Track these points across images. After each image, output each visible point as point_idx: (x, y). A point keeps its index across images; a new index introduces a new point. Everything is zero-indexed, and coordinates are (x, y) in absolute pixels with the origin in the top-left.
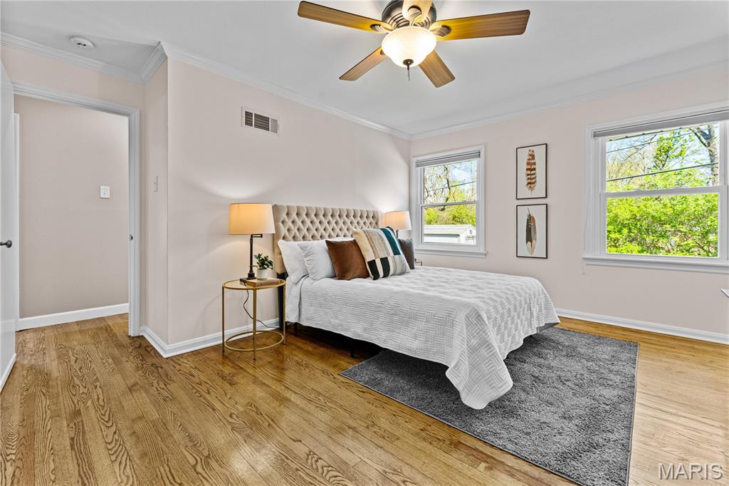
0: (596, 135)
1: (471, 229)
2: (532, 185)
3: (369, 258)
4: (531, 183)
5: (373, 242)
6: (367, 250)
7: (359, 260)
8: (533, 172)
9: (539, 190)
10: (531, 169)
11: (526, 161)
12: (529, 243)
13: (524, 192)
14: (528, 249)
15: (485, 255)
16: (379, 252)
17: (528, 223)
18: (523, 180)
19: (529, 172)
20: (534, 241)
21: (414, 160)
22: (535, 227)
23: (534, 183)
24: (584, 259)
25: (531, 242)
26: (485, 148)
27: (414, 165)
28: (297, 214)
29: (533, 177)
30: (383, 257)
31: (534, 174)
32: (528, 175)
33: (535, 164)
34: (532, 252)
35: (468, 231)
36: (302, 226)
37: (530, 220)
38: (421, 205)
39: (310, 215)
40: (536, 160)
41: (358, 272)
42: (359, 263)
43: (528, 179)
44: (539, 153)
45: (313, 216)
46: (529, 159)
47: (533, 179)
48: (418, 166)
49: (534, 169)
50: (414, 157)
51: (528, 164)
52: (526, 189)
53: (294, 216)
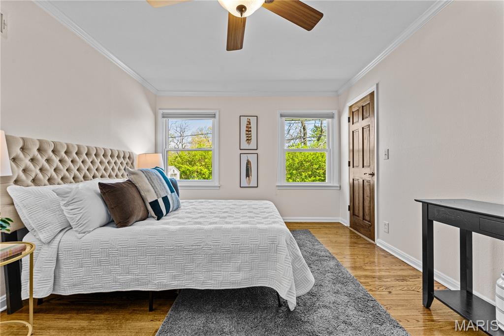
0: (282, 116)
1: (174, 169)
2: (249, 141)
3: (150, 198)
4: (249, 140)
5: (153, 182)
6: (148, 191)
7: (140, 202)
8: (250, 133)
9: (253, 145)
10: (249, 131)
11: (246, 125)
12: (248, 178)
13: (245, 145)
14: (247, 182)
15: (219, 187)
16: (160, 192)
17: (247, 165)
18: (244, 137)
19: (247, 133)
20: (250, 177)
21: (161, 112)
22: (251, 168)
23: (250, 140)
24: (277, 186)
25: (249, 177)
26: (219, 112)
27: (160, 116)
28: (39, 150)
29: (249, 135)
30: (164, 196)
31: (250, 134)
32: (247, 134)
33: (251, 128)
34: (249, 183)
35: (172, 171)
36: (46, 165)
37: (248, 163)
38: (166, 150)
39: (59, 152)
40: (252, 125)
41: (141, 214)
42: (141, 204)
43: (247, 137)
44: (253, 121)
45: (63, 154)
46: (247, 124)
47: (250, 137)
48: (163, 117)
49: (250, 131)
50: (160, 109)
51: (247, 127)
52: (246, 143)
53: (34, 152)
